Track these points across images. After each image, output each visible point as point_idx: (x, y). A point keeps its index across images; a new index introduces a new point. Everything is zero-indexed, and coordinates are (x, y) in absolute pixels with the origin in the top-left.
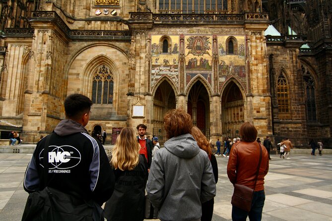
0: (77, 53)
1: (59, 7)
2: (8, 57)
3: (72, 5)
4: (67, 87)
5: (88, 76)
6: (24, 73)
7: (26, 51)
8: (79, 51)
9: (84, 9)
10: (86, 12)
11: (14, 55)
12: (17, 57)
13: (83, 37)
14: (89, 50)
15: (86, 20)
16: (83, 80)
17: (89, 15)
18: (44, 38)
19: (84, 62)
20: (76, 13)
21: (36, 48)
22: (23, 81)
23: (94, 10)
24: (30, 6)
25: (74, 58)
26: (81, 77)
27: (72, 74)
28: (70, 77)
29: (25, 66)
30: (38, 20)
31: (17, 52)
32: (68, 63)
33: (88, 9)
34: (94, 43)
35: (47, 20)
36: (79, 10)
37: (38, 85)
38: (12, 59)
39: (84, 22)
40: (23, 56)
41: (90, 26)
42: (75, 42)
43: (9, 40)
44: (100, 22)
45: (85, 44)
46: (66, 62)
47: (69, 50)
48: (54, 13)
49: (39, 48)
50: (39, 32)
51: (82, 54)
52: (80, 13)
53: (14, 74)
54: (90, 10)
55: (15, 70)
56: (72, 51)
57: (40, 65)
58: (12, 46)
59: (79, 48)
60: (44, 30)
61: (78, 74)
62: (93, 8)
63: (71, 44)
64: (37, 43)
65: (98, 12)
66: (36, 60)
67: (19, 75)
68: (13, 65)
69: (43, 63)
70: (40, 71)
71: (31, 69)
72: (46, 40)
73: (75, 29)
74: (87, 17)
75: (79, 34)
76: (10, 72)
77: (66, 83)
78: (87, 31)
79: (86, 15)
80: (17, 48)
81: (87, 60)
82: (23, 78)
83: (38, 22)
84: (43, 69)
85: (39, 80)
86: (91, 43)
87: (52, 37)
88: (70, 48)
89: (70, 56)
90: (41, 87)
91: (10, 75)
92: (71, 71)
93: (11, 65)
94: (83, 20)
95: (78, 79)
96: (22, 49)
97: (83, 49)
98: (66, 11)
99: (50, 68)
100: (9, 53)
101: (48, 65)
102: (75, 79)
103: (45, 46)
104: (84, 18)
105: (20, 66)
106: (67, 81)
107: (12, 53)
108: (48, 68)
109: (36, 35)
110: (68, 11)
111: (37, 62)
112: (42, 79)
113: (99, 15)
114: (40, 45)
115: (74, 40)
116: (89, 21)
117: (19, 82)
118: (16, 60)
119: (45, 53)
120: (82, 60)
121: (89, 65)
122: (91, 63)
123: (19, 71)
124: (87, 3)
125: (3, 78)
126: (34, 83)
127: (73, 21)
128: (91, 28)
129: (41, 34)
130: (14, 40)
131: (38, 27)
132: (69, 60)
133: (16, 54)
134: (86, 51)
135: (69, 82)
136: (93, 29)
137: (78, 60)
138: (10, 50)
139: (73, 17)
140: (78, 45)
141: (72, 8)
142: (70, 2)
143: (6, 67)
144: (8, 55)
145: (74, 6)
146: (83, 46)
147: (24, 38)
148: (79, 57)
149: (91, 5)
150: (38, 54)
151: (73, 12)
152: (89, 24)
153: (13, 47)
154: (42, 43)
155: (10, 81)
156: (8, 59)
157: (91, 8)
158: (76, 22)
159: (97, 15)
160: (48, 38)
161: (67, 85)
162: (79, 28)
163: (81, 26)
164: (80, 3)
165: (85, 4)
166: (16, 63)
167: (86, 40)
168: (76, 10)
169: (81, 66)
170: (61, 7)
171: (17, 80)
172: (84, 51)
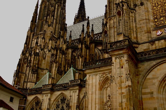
0: (147, 72)
1: (127, 36)
2: (88, 86)
3: (135, 33)
4: (143, 107)
5: (161, 93)
6: (101, 98)
7: (102, 79)
8: (149, 70)
9: (145, 33)
10: (148, 35)
11: (92, 83)
12: (94, 84)
13: (151, 57)
14: (158, 67)
15: (149, 42)
16: (158, 98)
17: (151, 37)
18: (121, 63)
19: (156, 80)
20: (139, 38)
21: (116, 73)
22: (101, 105)
23: (154, 32)
24: (91, 46)
25: (145, 78)
26: (155, 95)
27: (145, 94)
28: (144, 96)
29: (101, 91)
30: (114, 49)
31: (94, 81)
32: (140, 83)
33: (149, 32)
34: (162, 60)
35: (122, 47)
36: (141, 36)
37: (122, 106)
38: (90, 87)
39: (148, 44)
40: (99, 83)
41: (154, 46)
42: (144, 63)
43: (87, 71)
44: (163, 40)
45: (154, 63)
46: (138, 82)
47: (139, 71)
48: (127, 40)
49: (118, 72)
50: (116, 58)
51: (152, 73)
52: (143, 37)
53: (94, 100)
54: (151, 33)
55: (94, 96)
56: (142, 71)
57: (121, 88)
58: (89, 76)
59: (148, 68)
60: (120, 56)
61: (152, 93)
62: (153, 30)
63: (140, 65)
64: (116, 69)
65: (159, 33)
66: (117, 83)
67: (97, 100)
68: (92, 91)
69: (123, 85)
70: (122, 93)
71: (114, 92)
72: (124, 64)
73: (140, 51)
74: (150, 39)
75: (145, 55)
76: (90, 98)
77: (141, 103)
78: (153, 51)
79: (148, 37)
80: (94, 77)
81: (158, 77)
82: (101, 103)
83: (115, 50)
84: (124, 91)
85: (122, 102)
86: (160, 60)
87: (128, 61)
88: (140, 69)
89: (141, 76)
90: (125, 108)
91: (90, 101)
92: (144, 91)
93: (90, 93)
94: (146, 43)
95: (152, 98)
96: (98, 77)
97: (152, 67)
98: (131, 39)
99: (131, 89)
100: (88, 82)
101: (129, 86)
102: (150, 98)
103: (123, 69)
104: (147, 41)
105: (97, 92)
106: (142, 101)
107: (91, 82)
108: (129, 89)
109: (114, 62)
110: (133, 38)
111: (118, 85)
112: (124, 100)
113: (160, 35)
114: (118, 70)
115: (142, 61)
116: (152, 42)
117: (98, 107)
118: (94, 87)
119: (124, 76)
120: (153, 78)
121: (161, 82)
122: (163, 80)
123: (97, 97)
124: (147, 28)
125: (85, 104)
126: (118, 105)
127: (137, 46)
128: (156, 47)
129: (118, 60)
130: (92, 71)
131: (115, 55)
132: (140, 80)
133: (93, 82)
134: (156, 69)
135: (143, 102)
136: (158, 48)
137: (149, 79)
138: (89, 79)
139: (137, 42)
140: (146, 65)
141: (135, 35)
142: (133, 31)
143: (87, 95)
144: (88, 84)
145: (137, 33)
146: (152, 65)
147: (99, 67)
148: (150, 76)
149: (151, 29)
150: (117, 77)
151: (137, 38)
152: (152, 45)
153: (91, 77)
154: (120, 68)
155: (91, 106)
156: (88, 87)
157: (152, 31)
158: (140, 45)
159: (158, 35)
160: (125, 62)
161: (142, 105)
162: (144, 50)
163: (145, 48)
164: (141, 30)
165: (145, 29)
166: (94, 90)
167: (154, 59)
168: (139, 36)
169: (154, 84)
170: (128, 36)
171: (96, 105)
172: (154, 70)
